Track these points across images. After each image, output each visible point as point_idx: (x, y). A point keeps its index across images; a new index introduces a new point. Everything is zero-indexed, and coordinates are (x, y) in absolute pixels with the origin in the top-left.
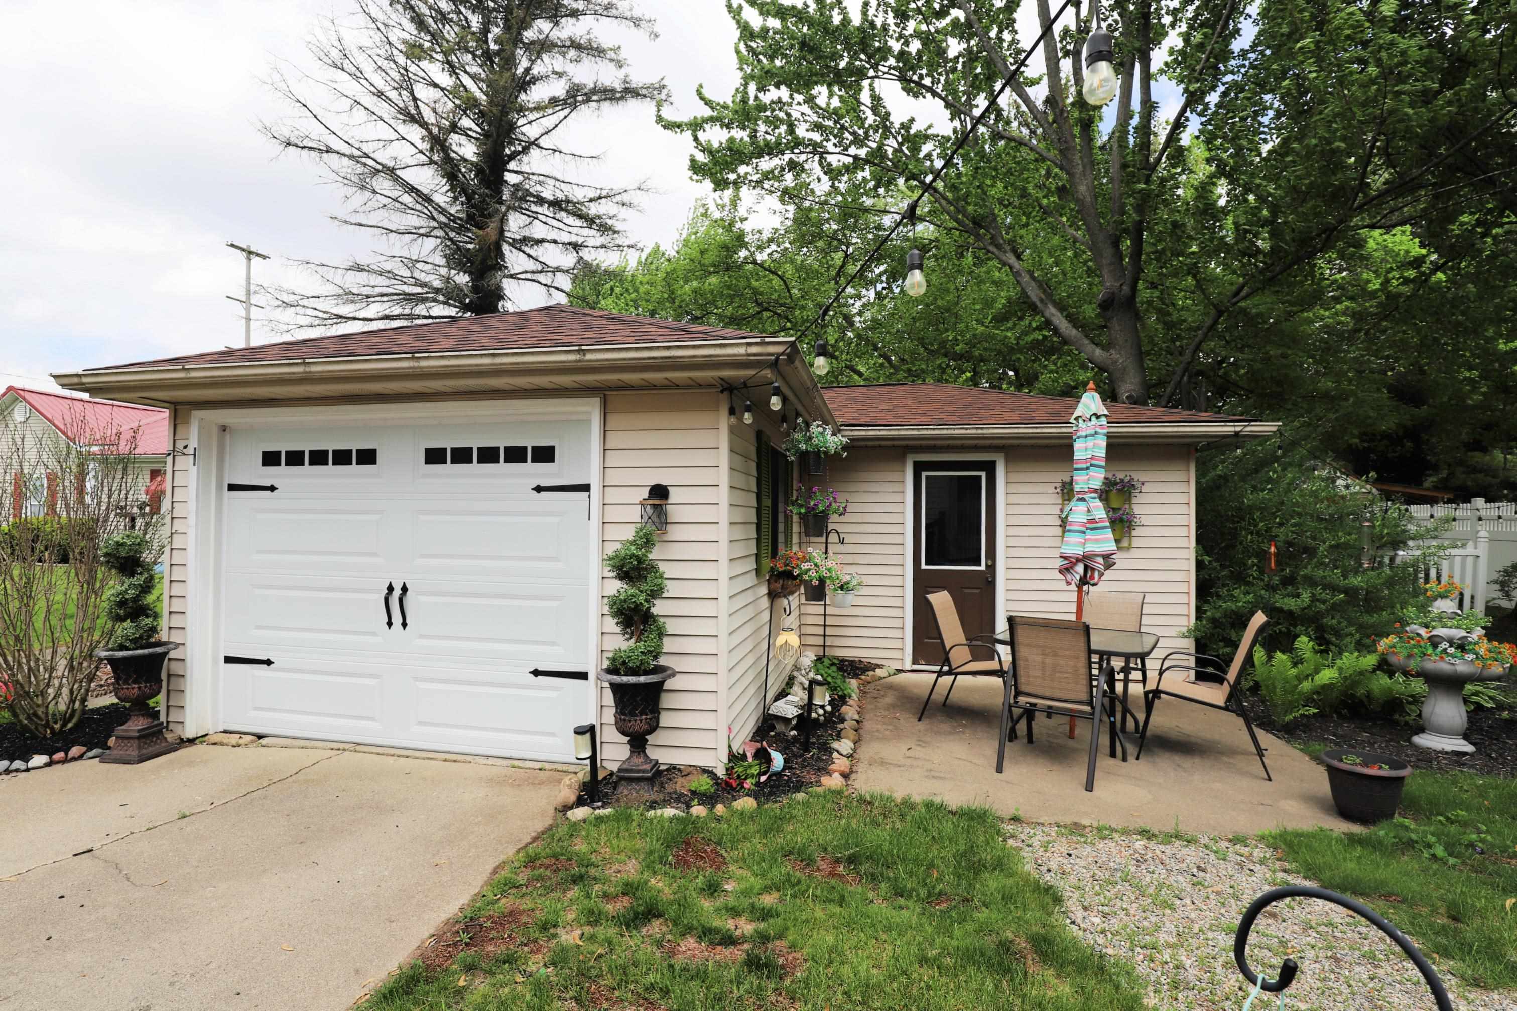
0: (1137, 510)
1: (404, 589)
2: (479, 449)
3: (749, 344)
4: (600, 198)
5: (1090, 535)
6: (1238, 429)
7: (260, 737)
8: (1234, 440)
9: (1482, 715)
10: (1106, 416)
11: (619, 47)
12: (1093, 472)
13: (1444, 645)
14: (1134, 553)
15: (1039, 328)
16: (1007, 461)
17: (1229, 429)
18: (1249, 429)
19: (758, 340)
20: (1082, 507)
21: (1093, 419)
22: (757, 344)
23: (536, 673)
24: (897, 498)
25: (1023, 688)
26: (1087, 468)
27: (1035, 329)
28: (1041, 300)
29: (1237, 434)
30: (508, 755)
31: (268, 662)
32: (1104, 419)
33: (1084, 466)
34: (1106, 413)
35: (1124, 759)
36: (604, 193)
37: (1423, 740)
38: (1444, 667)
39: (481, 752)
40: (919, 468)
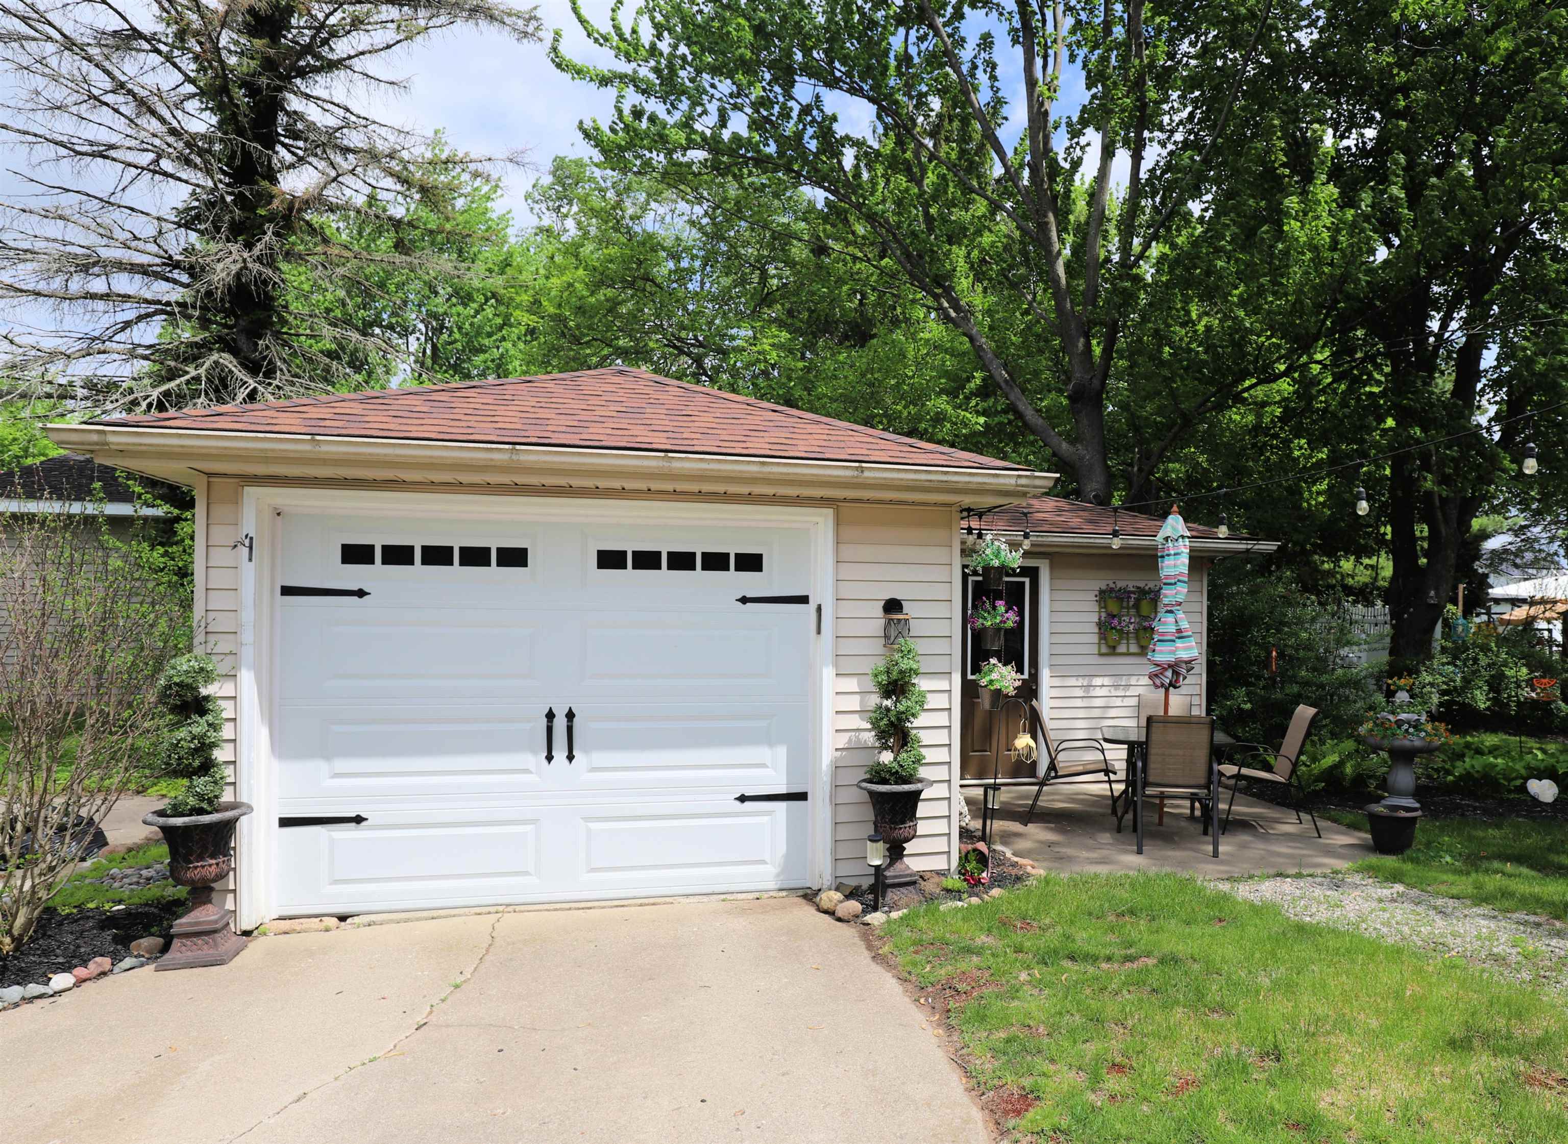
1: (570, 715)
2: (669, 553)
3: (1019, 476)
5: (1179, 643)
7: (343, 918)
15: (1005, 412)
16: (1052, 568)
19: (1028, 473)
20: (1170, 618)
21: (1180, 539)
22: (1026, 476)
23: (743, 799)
26: (1175, 584)
27: (999, 412)
28: (1006, 381)
29: (1248, 550)
30: (710, 891)
31: (358, 820)
38: (1406, 742)
39: (681, 892)
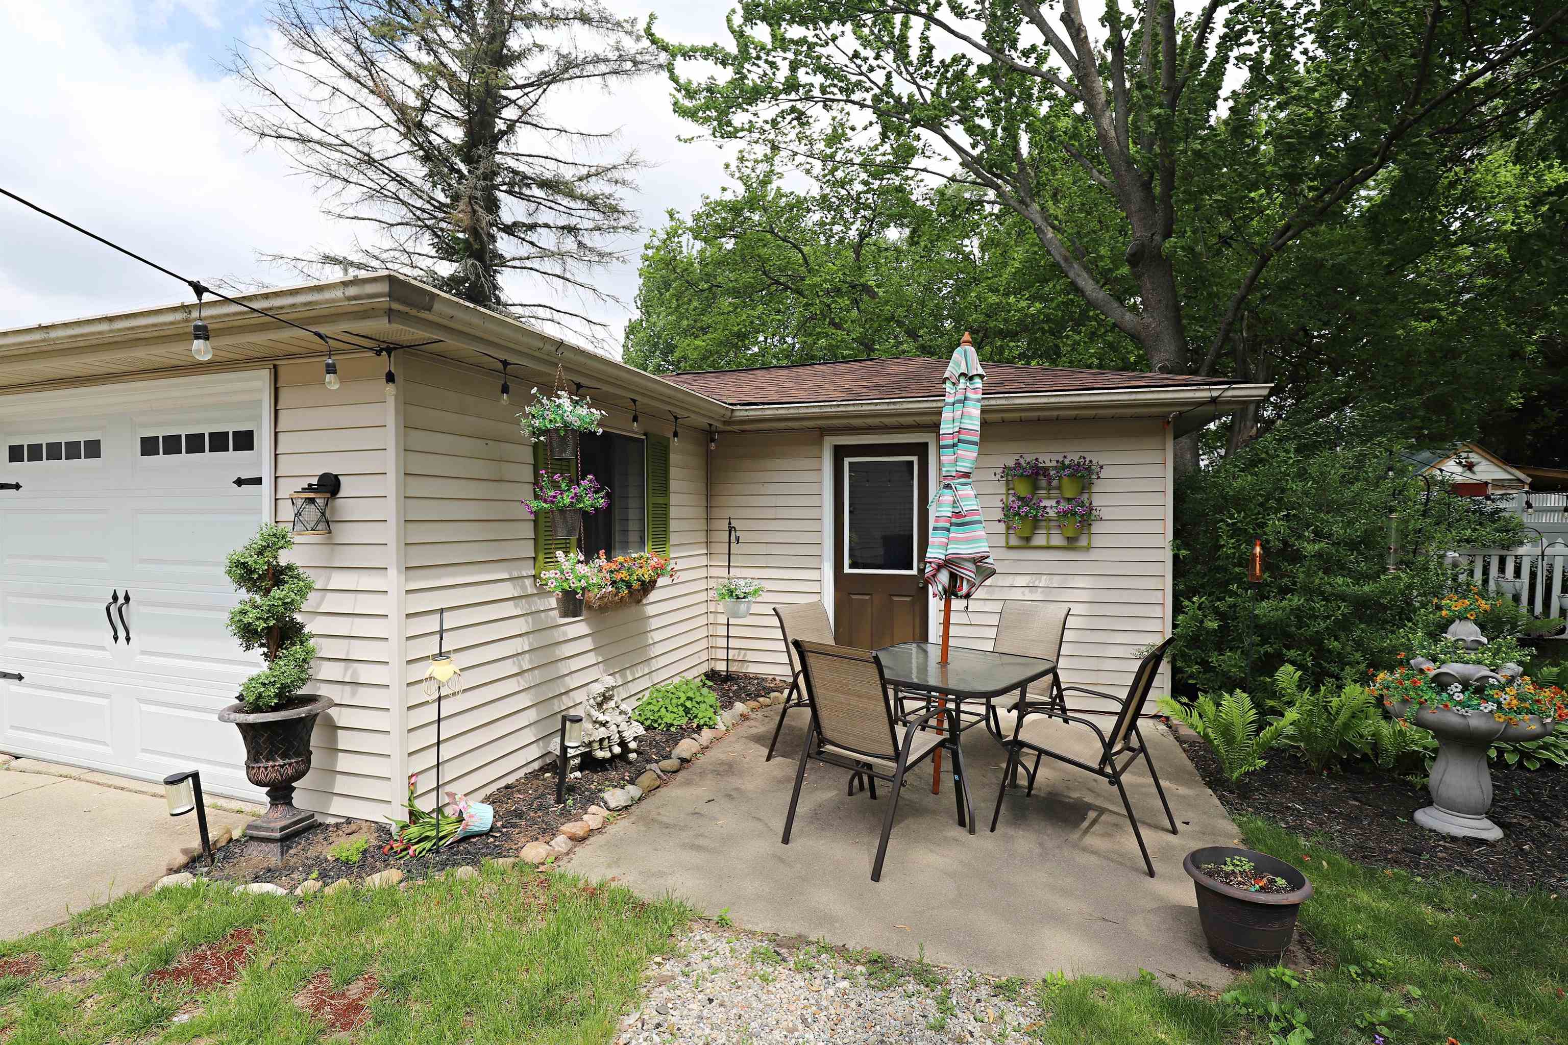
0: (1097, 501)
1: (127, 599)
2: (187, 436)
4: (589, 176)
5: (955, 533)
6: (1215, 394)
7: (17, 758)
8: (1211, 408)
9: (1552, 775)
10: (981, 377)
11: (635, 19)
12: (962, 450)
13: (1455, 688)
14: (1094, 555)
17: (1203, 394)
18: (1230, 393)
20: (948, 496)
21: (962, 380)
24: (814, 489)
25: (828, 733)
26: (954, 445)
28: (1066, 259)
29: (1214, 400)
31: (19, 677)
32: (978, 383)
33: (950, 442)
34: (981, 371)
35: (972, 831)
36: (593, 170)
37: (1426, 817)
38: (1452, 719)
40: (840, 453)
